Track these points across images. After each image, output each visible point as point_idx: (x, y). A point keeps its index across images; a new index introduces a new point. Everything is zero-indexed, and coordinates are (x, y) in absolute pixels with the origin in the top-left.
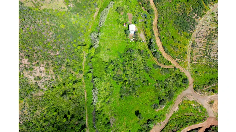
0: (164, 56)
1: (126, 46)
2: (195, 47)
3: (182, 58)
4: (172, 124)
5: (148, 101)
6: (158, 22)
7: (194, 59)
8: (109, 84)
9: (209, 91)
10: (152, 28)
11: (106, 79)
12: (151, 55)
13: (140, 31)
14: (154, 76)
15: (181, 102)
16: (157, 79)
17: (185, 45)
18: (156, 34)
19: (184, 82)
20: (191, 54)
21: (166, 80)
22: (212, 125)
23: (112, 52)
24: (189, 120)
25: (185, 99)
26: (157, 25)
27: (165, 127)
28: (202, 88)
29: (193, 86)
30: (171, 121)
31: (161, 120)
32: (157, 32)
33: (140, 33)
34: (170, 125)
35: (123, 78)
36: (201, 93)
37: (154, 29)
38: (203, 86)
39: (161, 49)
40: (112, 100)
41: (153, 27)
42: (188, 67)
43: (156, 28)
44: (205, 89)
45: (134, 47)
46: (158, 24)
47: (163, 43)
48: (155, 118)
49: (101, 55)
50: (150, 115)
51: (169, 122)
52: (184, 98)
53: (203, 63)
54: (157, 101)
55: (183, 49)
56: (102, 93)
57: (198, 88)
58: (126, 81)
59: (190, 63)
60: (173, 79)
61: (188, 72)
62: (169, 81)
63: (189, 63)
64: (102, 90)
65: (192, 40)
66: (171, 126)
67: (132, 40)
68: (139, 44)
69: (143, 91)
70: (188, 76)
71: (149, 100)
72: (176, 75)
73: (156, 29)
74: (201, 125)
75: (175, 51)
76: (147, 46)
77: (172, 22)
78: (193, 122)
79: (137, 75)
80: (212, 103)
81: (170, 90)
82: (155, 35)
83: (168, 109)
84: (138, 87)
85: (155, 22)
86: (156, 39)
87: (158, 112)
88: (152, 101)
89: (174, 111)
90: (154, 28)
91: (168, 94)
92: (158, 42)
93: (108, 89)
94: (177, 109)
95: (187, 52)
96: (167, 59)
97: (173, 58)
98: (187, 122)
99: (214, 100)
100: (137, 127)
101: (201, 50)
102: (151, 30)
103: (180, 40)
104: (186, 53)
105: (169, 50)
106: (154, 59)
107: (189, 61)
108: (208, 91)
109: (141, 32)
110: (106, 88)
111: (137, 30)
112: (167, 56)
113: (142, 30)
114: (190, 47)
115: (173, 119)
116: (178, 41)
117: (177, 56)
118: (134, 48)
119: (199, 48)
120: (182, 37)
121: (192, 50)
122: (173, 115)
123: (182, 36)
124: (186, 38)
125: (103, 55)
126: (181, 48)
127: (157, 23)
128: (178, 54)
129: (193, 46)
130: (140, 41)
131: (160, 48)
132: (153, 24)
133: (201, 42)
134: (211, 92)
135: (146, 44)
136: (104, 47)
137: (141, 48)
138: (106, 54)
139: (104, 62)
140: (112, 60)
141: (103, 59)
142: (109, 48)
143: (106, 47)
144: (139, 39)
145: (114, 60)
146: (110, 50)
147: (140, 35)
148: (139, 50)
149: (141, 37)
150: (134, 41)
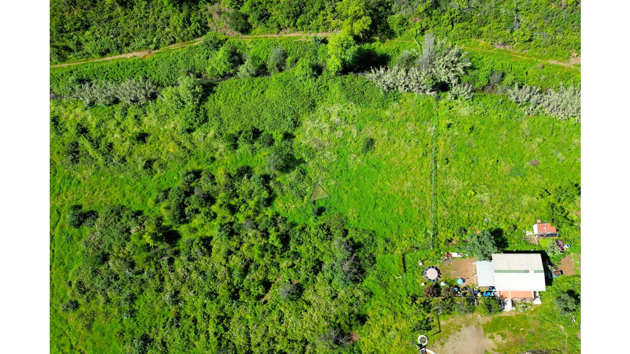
1: (394, 238)
8: (171, 150)
11: (198, 135)
13: (506, 331)
23: (355, 162)
33: (490, 328)
35: (196, 221)
40: (85, 172)
45: (385, 286)
49: (337, 108)
56: (130, 121)
58: (172, 237)
64: (145, 120)
67: (432, 274)
68: (406, 317)
69: (97, 336)
79: (199, 303)
84: (126, 306)
93: (146, 150)
109: (499, 339)
110: (150, 139)
111: (508, 307)
118: (377, 290)
125: (334, 118)
130: (425, 326)
136: (380, 120)
137: (376, 334)
138: (339, 133)
139: (296, 124)
140: (302, 165)
141: (313, 120)
142: (379, 145)
143: (386, 132)
144: (442, 323)
145: (304, 173)
146: (369, 153)
147: (473, 327)
148: (362, 319)
149: (458, 333)
150: (423, 284)
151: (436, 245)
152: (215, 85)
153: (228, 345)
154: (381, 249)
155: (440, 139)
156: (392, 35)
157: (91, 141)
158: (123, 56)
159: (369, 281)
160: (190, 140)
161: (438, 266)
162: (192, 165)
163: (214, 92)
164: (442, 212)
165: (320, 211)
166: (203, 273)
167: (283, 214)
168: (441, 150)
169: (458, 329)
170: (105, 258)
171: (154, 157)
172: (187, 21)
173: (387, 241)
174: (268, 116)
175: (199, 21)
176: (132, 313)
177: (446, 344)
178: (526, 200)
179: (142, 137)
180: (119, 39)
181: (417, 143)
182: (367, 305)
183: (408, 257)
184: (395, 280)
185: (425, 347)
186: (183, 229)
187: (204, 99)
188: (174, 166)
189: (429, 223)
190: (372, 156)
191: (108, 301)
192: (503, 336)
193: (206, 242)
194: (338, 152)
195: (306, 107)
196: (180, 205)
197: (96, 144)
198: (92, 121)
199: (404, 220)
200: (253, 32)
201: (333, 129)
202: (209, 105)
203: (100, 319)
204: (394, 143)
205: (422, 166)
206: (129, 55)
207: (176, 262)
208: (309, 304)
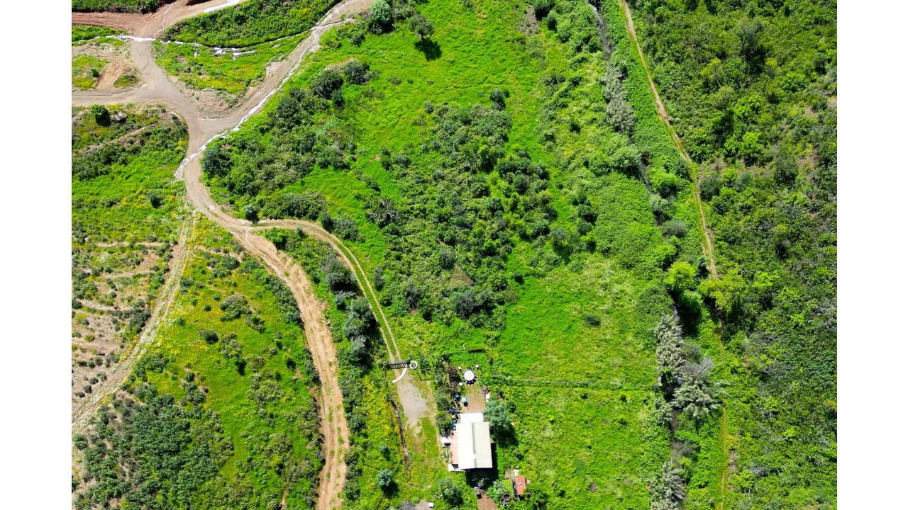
0: (301, 272)
1: (500, 346)
2: (128, 314)
3: (213, 265)
4: (298, 15)
5: (388, 93)
6: (314, 476)
7: (152, 259)
8: (565, 153)
9: (123, 121)
10: (352, 443)
11: (583, 171)
12: (364, 284)
13: (424, 437)
14: (360, 187)
15: (251, 89)
16: (343, 172)
17: (182, 323)
18: (332, 399)
19: (222, 157)
20: (163, 282)
21: (306, 171)
22: (151, 14)
23: (572, 309)
24: (231, 30)
25: (234, 97)
26: (323, 462)
27: (326, 11)
28: (148, 134)
29: (187, 144)
30: (303, 29)
31: (340, 32)
32: (324, 413)
33: (425, 423)
34: (306, 14)
35: (503, 184)
36: (161, 115)
37: (346, 434)
38: (142, 143)
39: (312, 308)
40: (538, 92)
41: (346, 445)
42: (190, 225)
43: (327, 444)
44: (137, 132)
45: (456, 335)
46: (317, 464)
47: (300, 339)
48: (363, 37)
49: (629, 290)
50: (381, 46)
51: (313, 25)
52: (236, 102)
53: (115, 244)
54: (349, 92)
55: (195, 303)
56: (590, 115)
57: (167, 132)
58: (488, 166)
59: (176, 243)
60: (269, 175)
61: (196, 203)
62: (289, 165)
63: (183, 240)
64: (593, 127)
65: (137, 349)
66: (305, 10)
67: (469, 375)
68: (431, 352)
69: (409, 130)
70: (202, 186)
71: (381, 97)
72: (254, 192)
73: (332, 431)
74: (190, 11)
75: (239, 295)
76: (388, 336)
77: (231, 472)
78: (219, 20)
79: (435, 195)
80: (126, 77)
81: (290, 128)
82: (338, 392)
83: (307, 66)
84: (431, 145)
85: (331, 485)
86: (334, 368)
87: (350, 55)
88: (369, 95)
89: (284, 61)
90: (341, 441)
91: (304, 112)
92: (325, 347)
93: (564, 133)
94: (273, 68)
95: (178, 287)
96: (290, 260)
97: (254, 265)
98: (241, 20)
99: (115, 89)
100: (431, 10)
101: (102, 302)
102: (359, 428)
103: (206, 347)
104: (186, 284)
105: (270, 300)
106: (353, 262)
107: (176, 251)
108: (128, 121)
109: (418, 430)
110: (575, 134)
111: (444, 440)
112: (287, 275)
113: (412, 438)
114: (155, 315)
115: (292, 34)
116: (217, 345)
117: (234, 271)
118: (452, 330)
119: (112, 308)
120: (189, 366)
121: (151, 298)
122: (293, 47)
123: (187, 370)
124: (167, 361)
125: (616, 288)
126: (208, 309)
127: (324, 473)
128: (226, 279)
129: (141, 318)
130: (424, 367)
131: (319, 314)
132: (344, 469)
133: (91, 339)
134: (116, 113)
135: (392, 347)
136: (621, 332)
137: (416, 328)
138: (601, 293)
139: (606, 252)
140: (563, 262)
141: (613, 267)
142: (594, 331)
143: (608, 337)
144: (428, 383)
145: (556, 263)
146: (583, 322)
147: (426, 408)
148: (428, 316)
149: (420, 395)
150: (460, 368)
151: (496, 380)
152: (637, 178)
153: (405, 218)
154: (488, 333)
155: (609, 392)
156: (726, 339)
157: (566, 91)
158: (658, 97)
159: (459, 323)
160: (579, 166)
161: (477, 382)
162: (553, 172)
163: (629, 178)
164: (530, 391)
165: (519, 280)
166: (459, 193)
167: (514, 250)
168: (595, 392)
169: (424, 396)
170: (467, 122)
171: (558, 141)
172: (701, 142)
173: (497, 339)
174: (610, 226)
175: (704, 153)
176: (426, 150)
177: (411, 385)
178: (551, 473)
179: (575, 128)
180: (672, 90)
181: (600, 368)
182: (440, 322)
183: (483, 355)
184: (462, 344)
185: (408, 367)
186: (495, 174)
187: (619, 169)
188: (551, 158)
189: (517, 378)
190: (580, 325)
191: (434, 132)
192: (420, 435)
193: (485, 192)
194: (581, 293)
195: (625, 259)
196: (514, 168)
197: (565, 94)
198: (586, 88)
199: (519, 355)
200: (704, 203)
201: (605, 287)
202: (614, 174)
203: (420, 129)
204: (598, 346)
205: (576, 373)
206: (659, 101)
207: (466, 174)
208: (438, 274)
